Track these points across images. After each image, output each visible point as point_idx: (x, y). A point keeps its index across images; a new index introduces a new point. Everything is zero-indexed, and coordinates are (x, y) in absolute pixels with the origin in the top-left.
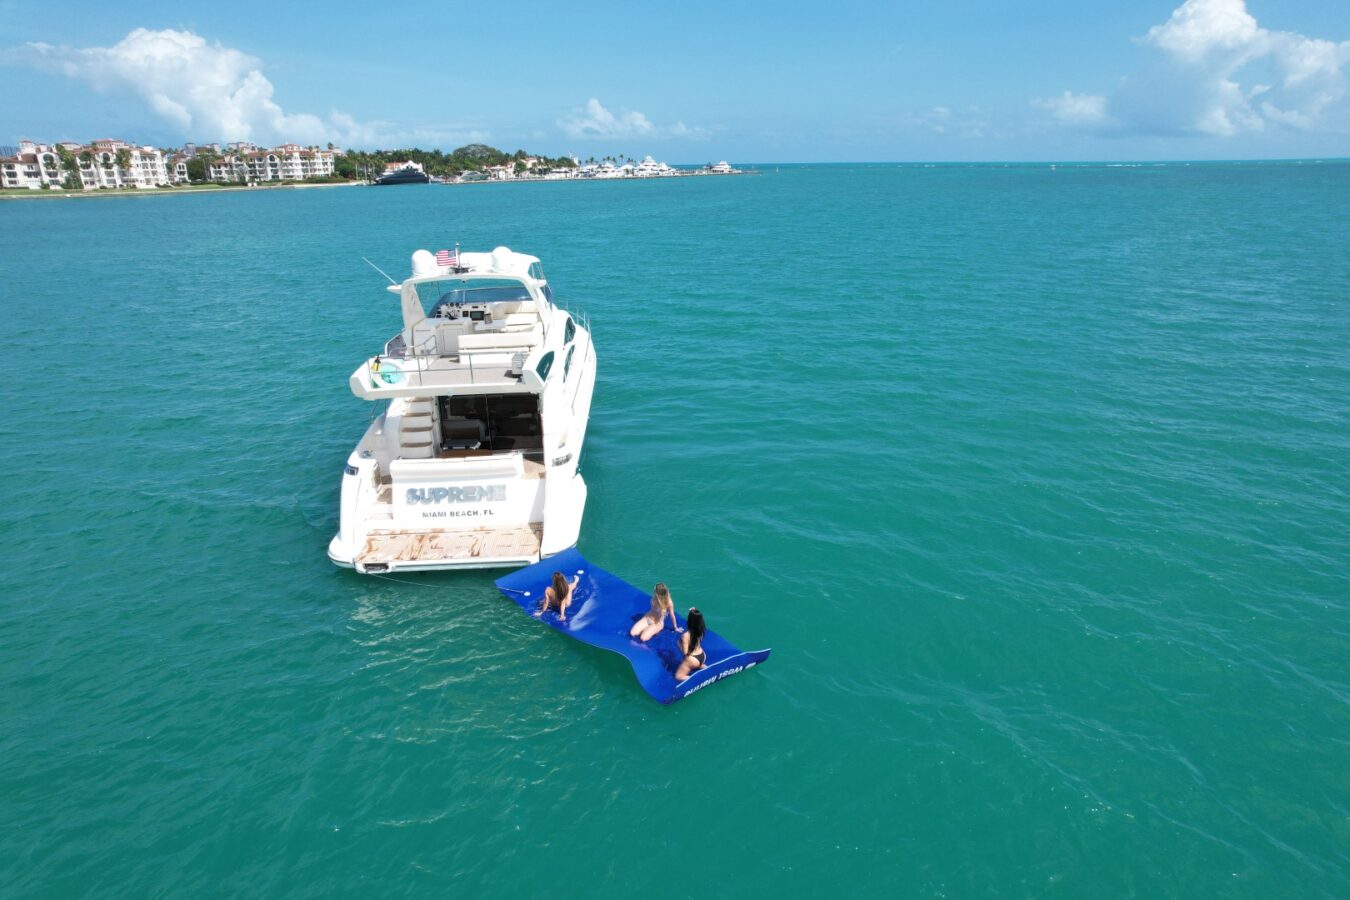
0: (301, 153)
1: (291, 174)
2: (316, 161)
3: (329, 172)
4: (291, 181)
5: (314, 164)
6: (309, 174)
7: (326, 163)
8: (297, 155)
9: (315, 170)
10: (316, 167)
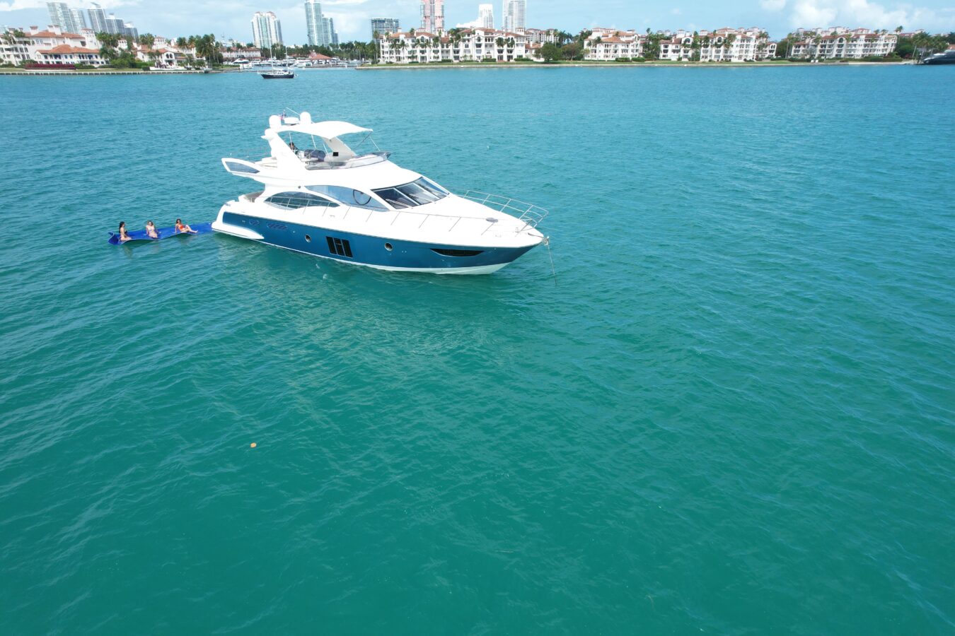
0: (868, 36)
1: (852, 53)
2: (878, 42)
3: (887, 52)
4: (850, 58)
5: (876, 45)
6: (867, 54)
7: (887, 45)
8: (863, 37)
9: (874, 50)
10: (877, 48)
